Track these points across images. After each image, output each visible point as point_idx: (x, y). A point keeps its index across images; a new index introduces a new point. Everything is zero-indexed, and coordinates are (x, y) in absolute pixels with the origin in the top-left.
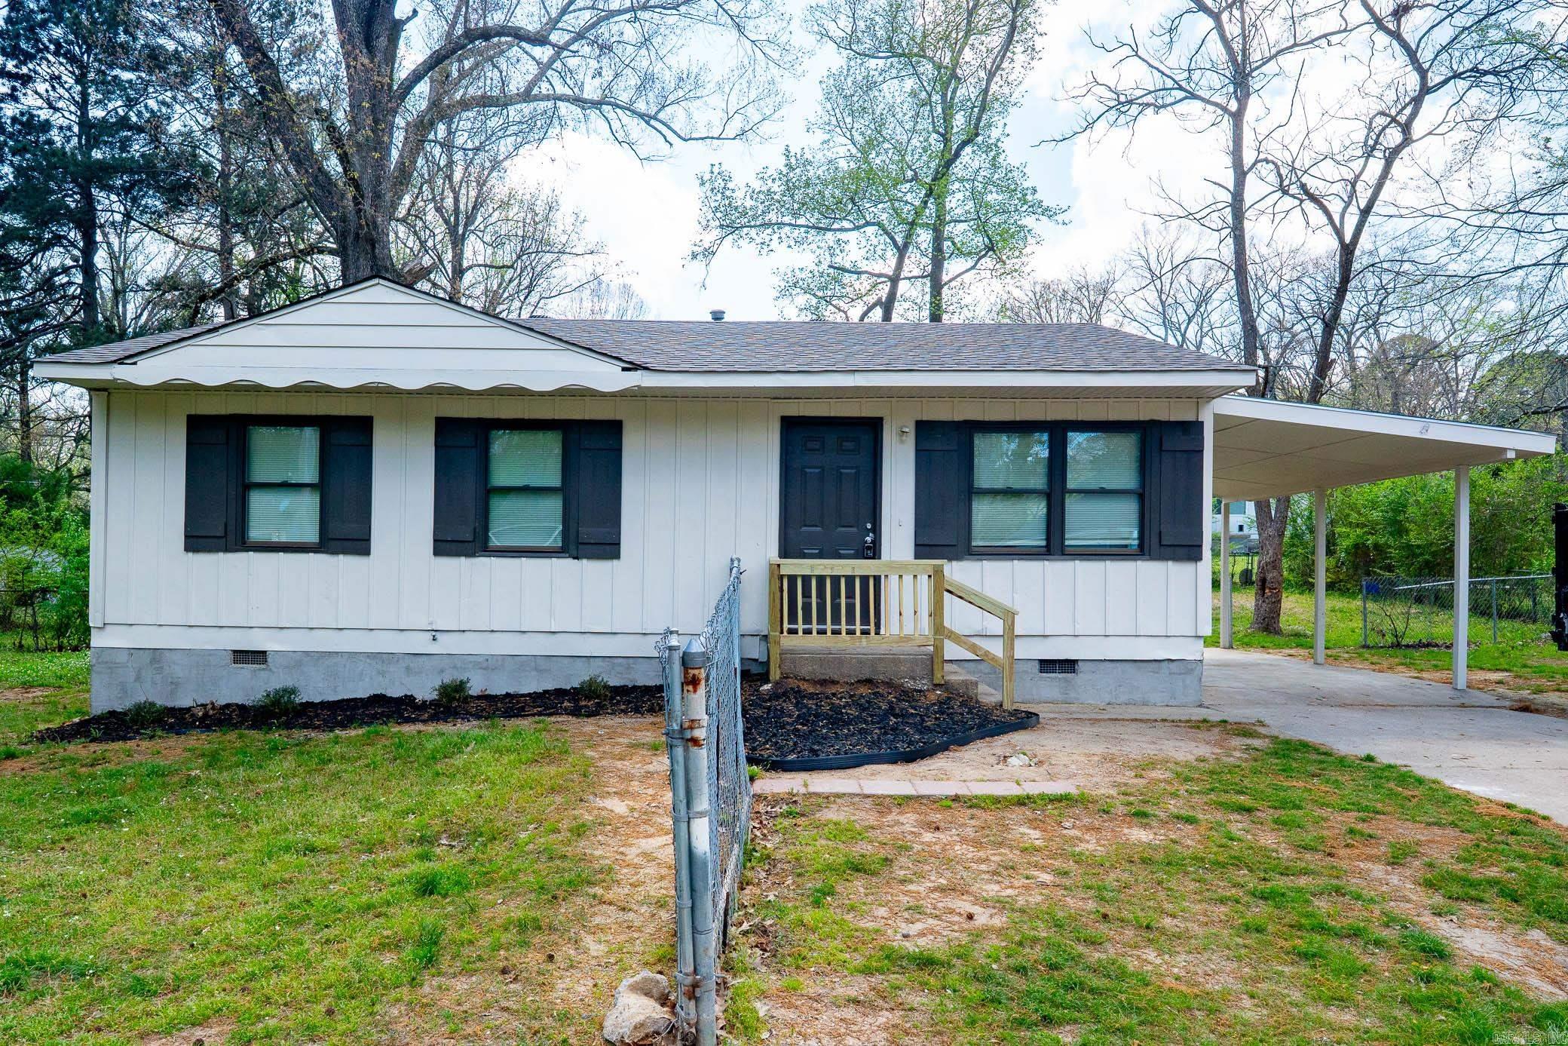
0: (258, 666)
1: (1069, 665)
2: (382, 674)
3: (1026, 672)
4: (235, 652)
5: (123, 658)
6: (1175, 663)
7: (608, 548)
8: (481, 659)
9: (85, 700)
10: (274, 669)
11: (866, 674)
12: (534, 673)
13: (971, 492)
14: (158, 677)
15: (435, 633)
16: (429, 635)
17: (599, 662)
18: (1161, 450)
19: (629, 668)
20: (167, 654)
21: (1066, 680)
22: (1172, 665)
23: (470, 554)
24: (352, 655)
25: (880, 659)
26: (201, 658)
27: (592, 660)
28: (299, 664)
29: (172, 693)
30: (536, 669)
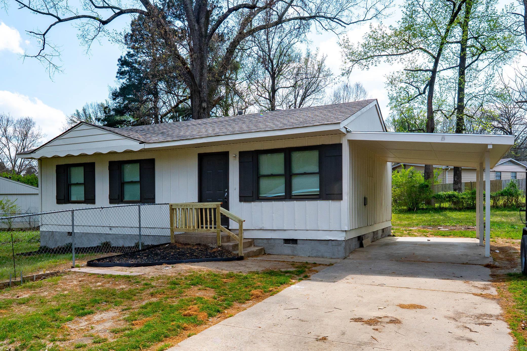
1: (294, 241)
3: (279, 243)
4: (68, 232)
6: (334, 242)
7: (152, 200)
11: (198, 242)
13: (258, 176)
15: (111, 228)
16: (109, 228)
18: (326, 156)
20: (55, 233)
21: (293, 247)
22: (333, 242)
25: (202, 237)
26: (61, 234)
29: (56, 244)
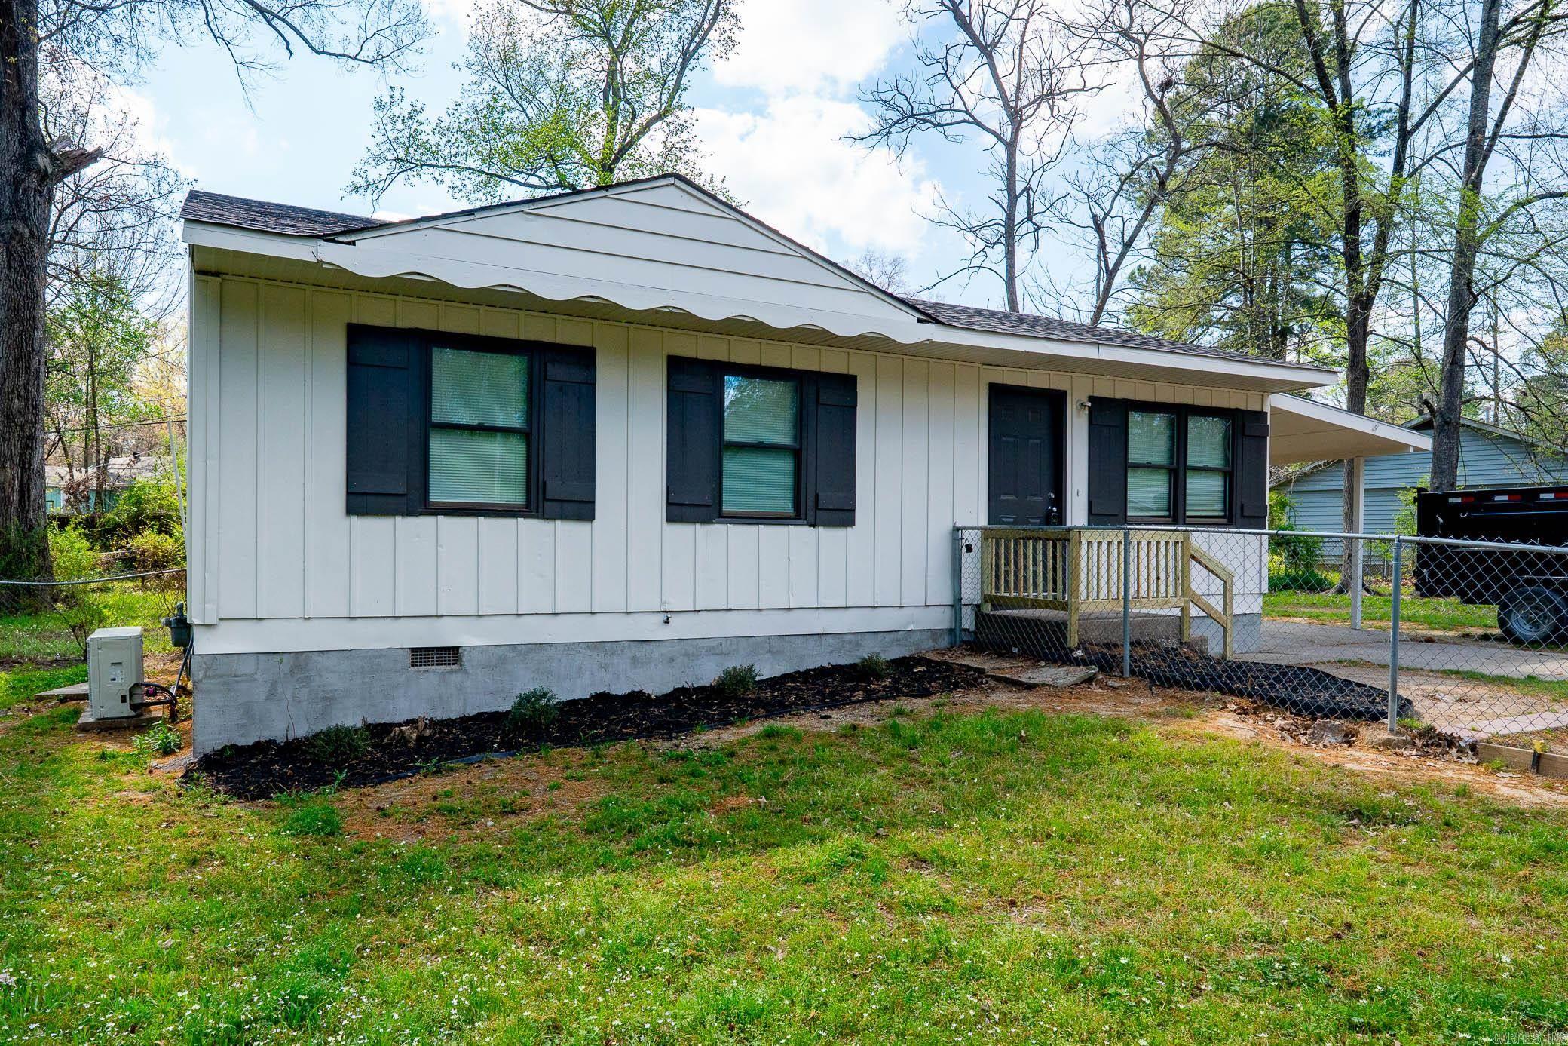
0: (448, 668)
2: (604, 667)
4: (413, 650)
5: (248, 668)
6: (1247, 617)
7: (843, 515)
8: (715, 643)
9: (187, 732)
10: (471, 671)
12: (768, 656)
13: (1126, 466)
14: (305, 691)
15: (667, 616)
16: (663, 617)
17: (830, 640)
18: (1243, 434)
19: (857, 645)
20: (315, 657)
22: (1245, 618)
23: (707, 521)
24: (570, 647)
26: (370, 662)
27: (823, 638)
28: (502, 661)
29: (325, 713)
30: (769, 651)
